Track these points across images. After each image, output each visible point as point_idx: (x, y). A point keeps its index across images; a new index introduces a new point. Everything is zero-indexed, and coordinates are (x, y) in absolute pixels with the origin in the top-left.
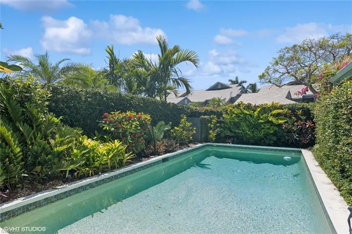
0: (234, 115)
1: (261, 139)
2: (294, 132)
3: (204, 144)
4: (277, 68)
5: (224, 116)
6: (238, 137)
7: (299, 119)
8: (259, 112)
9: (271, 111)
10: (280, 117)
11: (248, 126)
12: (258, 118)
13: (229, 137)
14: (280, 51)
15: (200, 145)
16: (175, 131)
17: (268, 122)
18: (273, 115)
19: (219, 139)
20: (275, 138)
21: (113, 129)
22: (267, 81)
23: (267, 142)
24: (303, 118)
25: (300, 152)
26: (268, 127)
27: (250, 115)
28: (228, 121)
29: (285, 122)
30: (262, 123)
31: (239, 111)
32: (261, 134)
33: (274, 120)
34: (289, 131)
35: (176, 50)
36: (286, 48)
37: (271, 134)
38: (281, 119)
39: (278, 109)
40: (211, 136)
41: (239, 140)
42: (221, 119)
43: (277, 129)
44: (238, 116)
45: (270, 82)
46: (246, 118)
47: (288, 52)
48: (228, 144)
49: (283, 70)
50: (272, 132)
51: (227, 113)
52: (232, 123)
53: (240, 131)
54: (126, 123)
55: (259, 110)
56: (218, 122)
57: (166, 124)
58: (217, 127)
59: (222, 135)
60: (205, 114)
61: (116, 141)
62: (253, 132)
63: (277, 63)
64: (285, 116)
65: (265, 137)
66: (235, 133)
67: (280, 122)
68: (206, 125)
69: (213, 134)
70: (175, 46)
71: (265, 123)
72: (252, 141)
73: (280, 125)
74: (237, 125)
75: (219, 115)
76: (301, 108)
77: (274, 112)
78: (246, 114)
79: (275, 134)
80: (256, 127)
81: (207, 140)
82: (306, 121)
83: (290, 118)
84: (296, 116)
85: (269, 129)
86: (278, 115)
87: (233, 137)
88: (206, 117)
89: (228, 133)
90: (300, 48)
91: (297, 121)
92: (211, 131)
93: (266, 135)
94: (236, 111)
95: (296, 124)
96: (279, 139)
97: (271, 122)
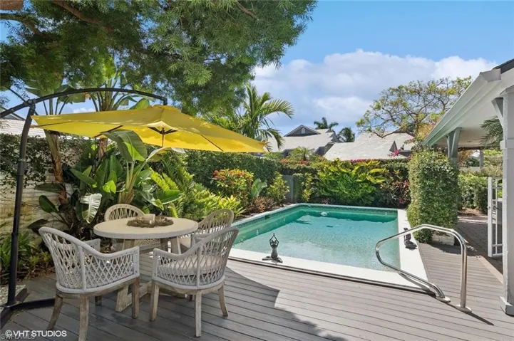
0: (330, 174)
1: (359, 199)
2: (392, 193)
3: (298, 204)
4: (379, 112)
5: (318, 174)
6: (334, 197)
7: (396, 179)
8: (357, 171)
9: (369, 170)
10: (379, 177)
11: (345, 185)
12: (356, 177)
13: (325, 197)
14: (383, 92)
15: (292, 205)
16: (272, 189)
17: (366, 181)
18: (372, 175)
19: (313, 199)
20: (372, 199)
21: (227, 186)
22: (367, 129)
23: (365, 202)
24: (401, 178)
25: (396, 212)
26: (366, 186)
27: (348, 174)
28: (323, 180)
29: (383, 182)
30: (360, 182)
31: (336, 169)
32: (359, 194)
33: (372, 180)
34: (387, 191)
35: (266, 98)
36: (390, 89)
37: (369, 194)
38: (379, 179)
39: (377, 168)
40: (305, 196)
41: (336, 200)
42: (316, 177)
43: (375, 189)
44: (335, 174)
45: (370, 130)
46: (343, 177)
47: (392, 94)
48: (324, 205)
49: (386, 116)
50: (370, 192)
51: (323, 171)
52: (328, 182)
53: (338, 191)
54: (236, 180)
55: (357, 168)
56: (313, 181)
57: (263, 181)
58: (312, 186)
59: (317, 195)
60: (297, 171)
61: (232, 196)
62: (350, 192)
63: (379, 107)
64: (384, 175)
65: (363, 197)
66: (331, 192)
67: (378, 181)
68: (299, 183)
69: (307, 194)
70: (266, 94)
71: (364, 182)
72: (349, 201)
73: (378, 185)
74: (334, 184)
75: (314, 172)
76: (399, 168)
77: (373, 171)
78: (343, 173)
79: (373, 194)
80: (354, 186)
81: (300, 200)
82: (403, 181)
83: (388, 178)
84: (394, 175)
85: (367, 188)
86: (377, 174)
87: (328, 197)
88: (299, 174)
89: (324, 193)
90: (407, 90)
91: (395, 181)
92: (305, 191)
93: (365, 195)
94: (333, 169)
95: (394, 184)
96: (377, 199)
97: (370, 181)
